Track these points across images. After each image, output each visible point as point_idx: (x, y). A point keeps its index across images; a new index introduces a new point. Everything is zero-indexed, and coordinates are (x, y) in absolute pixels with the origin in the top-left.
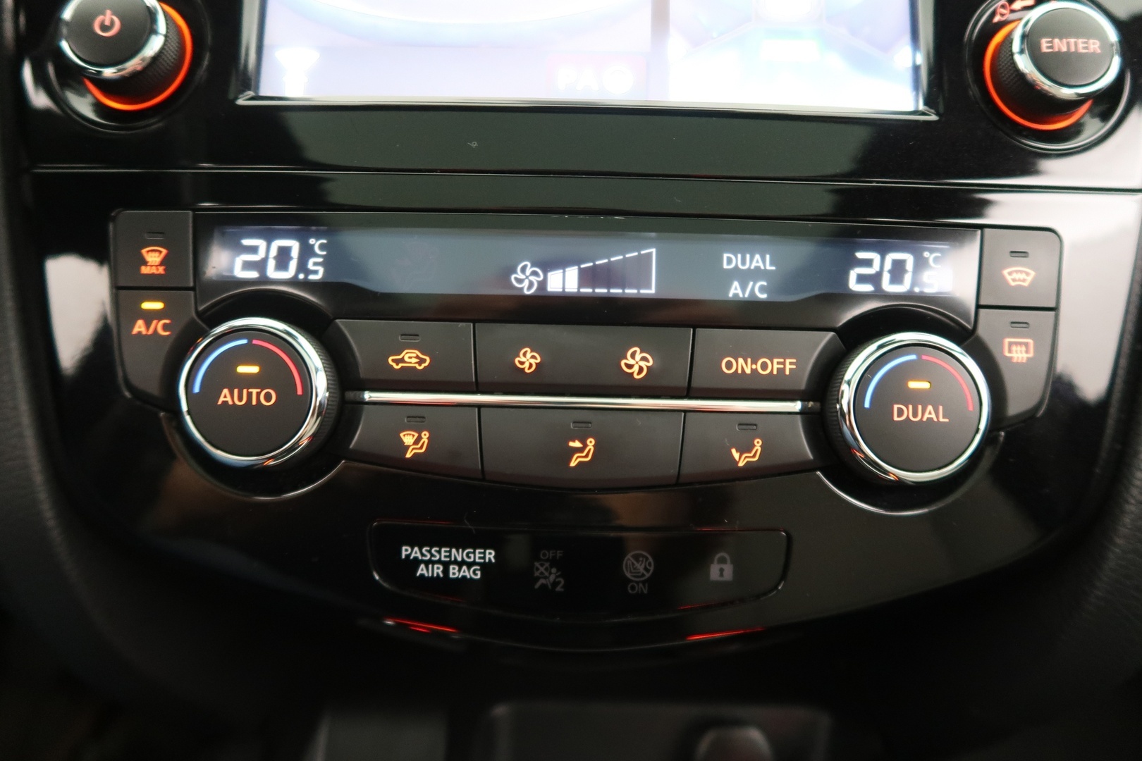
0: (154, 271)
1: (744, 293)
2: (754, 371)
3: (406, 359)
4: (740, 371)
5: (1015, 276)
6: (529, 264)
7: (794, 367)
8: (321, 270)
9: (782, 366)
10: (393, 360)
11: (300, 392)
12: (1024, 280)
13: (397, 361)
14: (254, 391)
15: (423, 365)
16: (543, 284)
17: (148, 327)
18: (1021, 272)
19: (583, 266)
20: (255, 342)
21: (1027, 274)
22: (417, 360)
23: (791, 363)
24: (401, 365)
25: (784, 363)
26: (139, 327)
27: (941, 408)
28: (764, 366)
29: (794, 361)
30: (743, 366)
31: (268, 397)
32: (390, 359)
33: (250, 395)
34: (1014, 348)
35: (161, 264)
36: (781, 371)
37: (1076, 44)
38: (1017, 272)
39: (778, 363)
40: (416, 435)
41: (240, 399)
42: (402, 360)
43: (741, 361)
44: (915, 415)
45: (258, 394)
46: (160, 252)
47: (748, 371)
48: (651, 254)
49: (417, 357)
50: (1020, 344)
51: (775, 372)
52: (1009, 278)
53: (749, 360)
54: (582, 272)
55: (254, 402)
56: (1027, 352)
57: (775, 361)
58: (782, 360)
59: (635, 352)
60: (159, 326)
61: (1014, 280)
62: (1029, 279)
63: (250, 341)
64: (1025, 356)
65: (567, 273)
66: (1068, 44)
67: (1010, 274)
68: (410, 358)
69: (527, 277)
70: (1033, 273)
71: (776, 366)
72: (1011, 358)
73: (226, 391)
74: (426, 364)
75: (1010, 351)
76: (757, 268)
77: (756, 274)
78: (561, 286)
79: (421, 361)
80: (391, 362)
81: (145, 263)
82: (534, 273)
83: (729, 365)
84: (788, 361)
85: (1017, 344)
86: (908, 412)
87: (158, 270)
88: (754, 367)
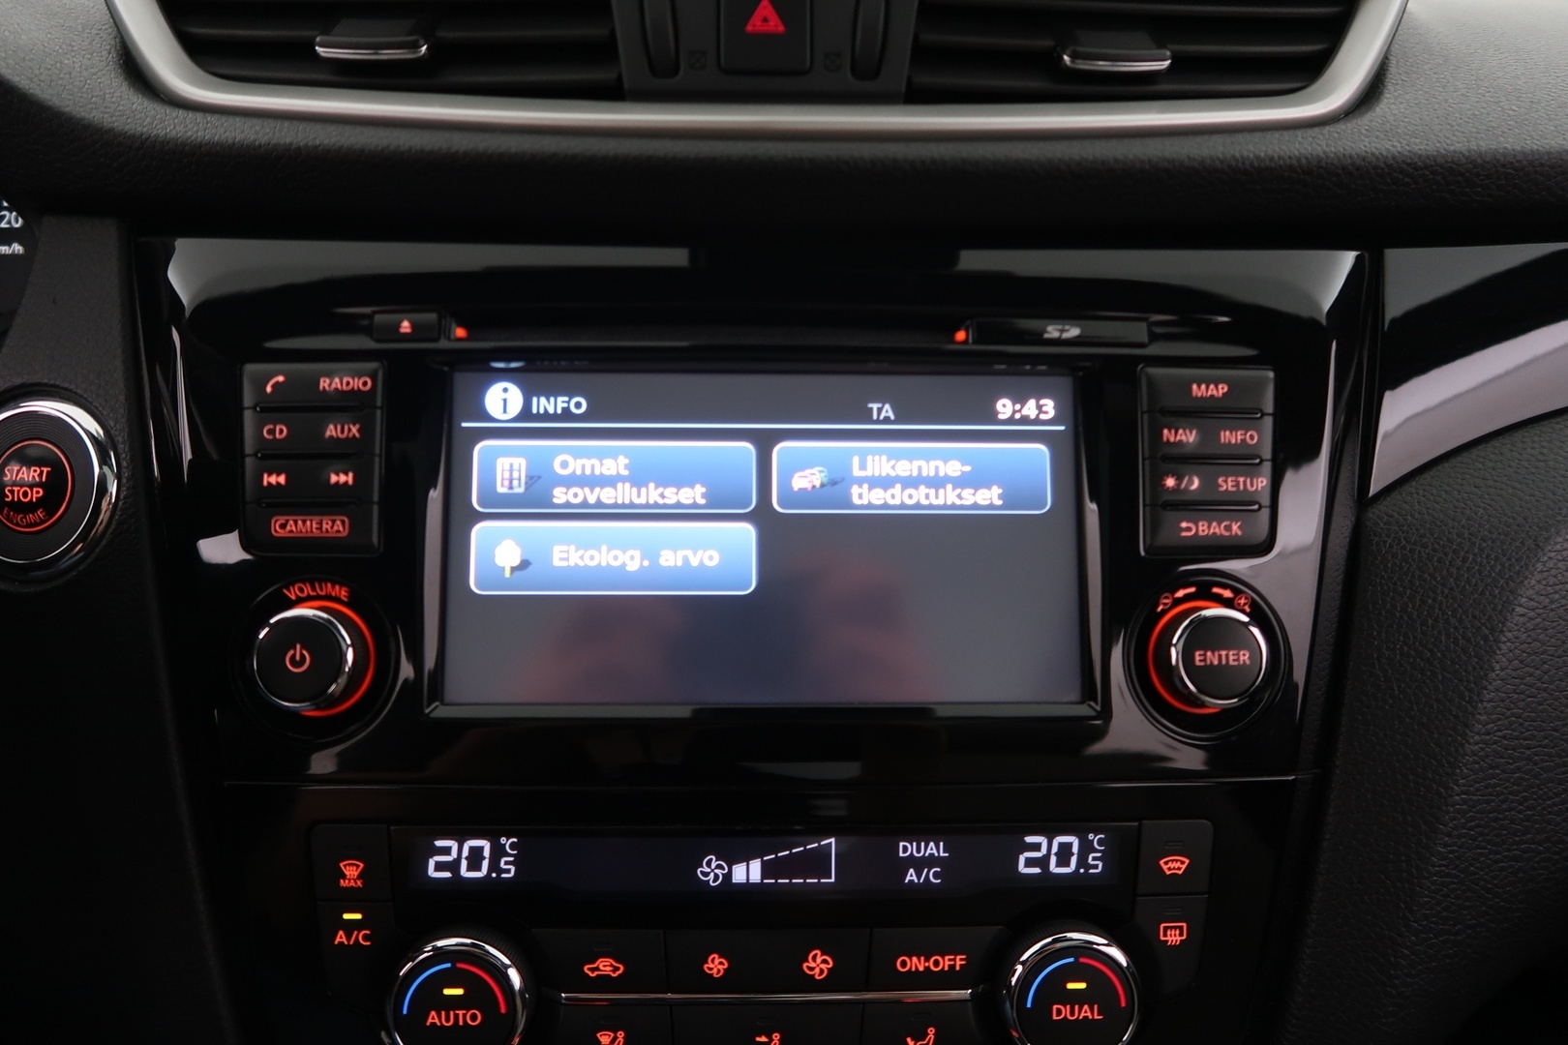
0: (352, 884)
1: (919, 879)
2: (927, 968)
3: (601, 968)
4: (913, 969)
5: (1170, 865)
6: (714, 858)
7: (963, 963)
8: (513, 869)
9: (952, 963)
10: (589, 969)
11: (503, 1010)
12: (1179, 869)
13: (593, 970)
14: (461, 1013)
15: (618, 973)
16: (728, 876)
17: (349, 938)
18: (1177, 861)
19: (765, 858)
20: (459, 965)
21: (1183, 863)
22: (611, 969)
23: (961, 960)
24: (596, 973)
25: (954, 960)
26: (341, 937)
27: (1096, 1006)
28: (936, 963)
29: (964, 957)
30: (917, 964)
31: (474, 1017)
32: (586, 968)
33: (456, 1016)
34: (1169, 932)
35: (359, 877)
36: (952, 967)
37: (1227, 656)
38: (1173, 861)
39: (950, 960)
40: (612, 1035)
41: (448, 1020)
42: (597, 969)
43: (915, 959)
44: (1072, 1014)
45: (464, 1015)
46: (358, 866)
47: (921, 969)
48: (831, 843)
49: (612, 965)
50: (1175, 928)
51: (946, 969)
52: (1165, 867)
53: (922, 958)
54: (763, 863)
55: (461, 1023)
56: (1181, 935)
57: (947, 958)
58: (952, 957)
59: (816, 955)
60: (360, 936)
61: (1169, 869)
62: (1184, 867)
63: (453, 965)
64: (1179, 939)
65: (751, 866)
66: (1220, 656)
67: (1166, 863)
68: (605, 966)
69: (713, 871)
70: (1187, 861)
71: (947, 963)
72: (1167, 941)
73: (433, 1013)
74: (620, 972)
75: (1165, 935)
76: (932, 855)
77: (931, 861)
78: (745, 878)
79: (616, 969)
80: (587, 971)
81: (344, 876)
82: (719, 867)
83: (904, 964)
84: (958, 957)
85: (1171, 928)
86: (1066, 1011)
87: (356, 883)
88: (927, 964)
